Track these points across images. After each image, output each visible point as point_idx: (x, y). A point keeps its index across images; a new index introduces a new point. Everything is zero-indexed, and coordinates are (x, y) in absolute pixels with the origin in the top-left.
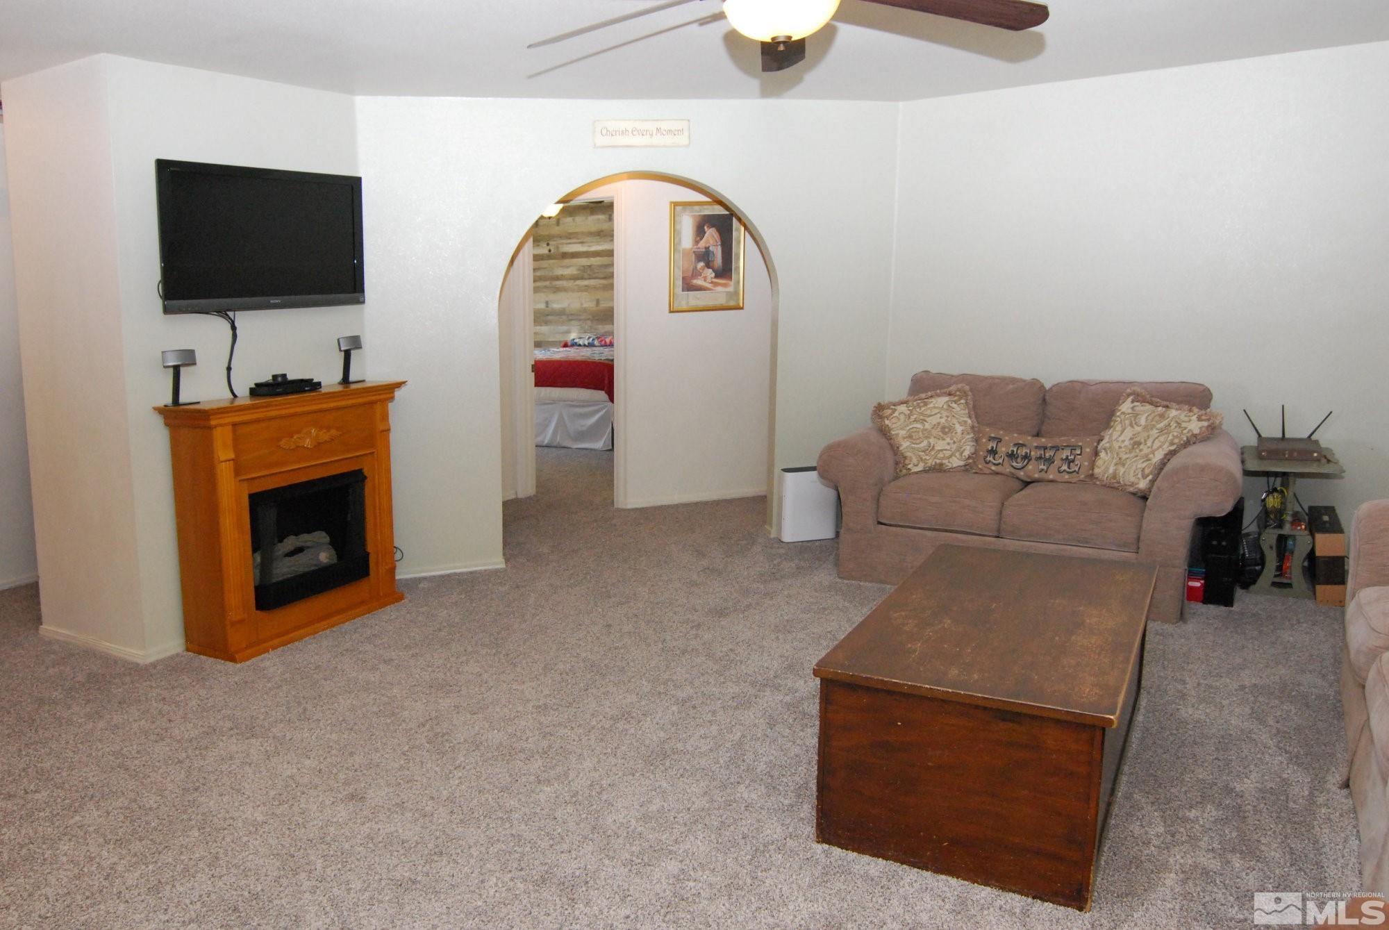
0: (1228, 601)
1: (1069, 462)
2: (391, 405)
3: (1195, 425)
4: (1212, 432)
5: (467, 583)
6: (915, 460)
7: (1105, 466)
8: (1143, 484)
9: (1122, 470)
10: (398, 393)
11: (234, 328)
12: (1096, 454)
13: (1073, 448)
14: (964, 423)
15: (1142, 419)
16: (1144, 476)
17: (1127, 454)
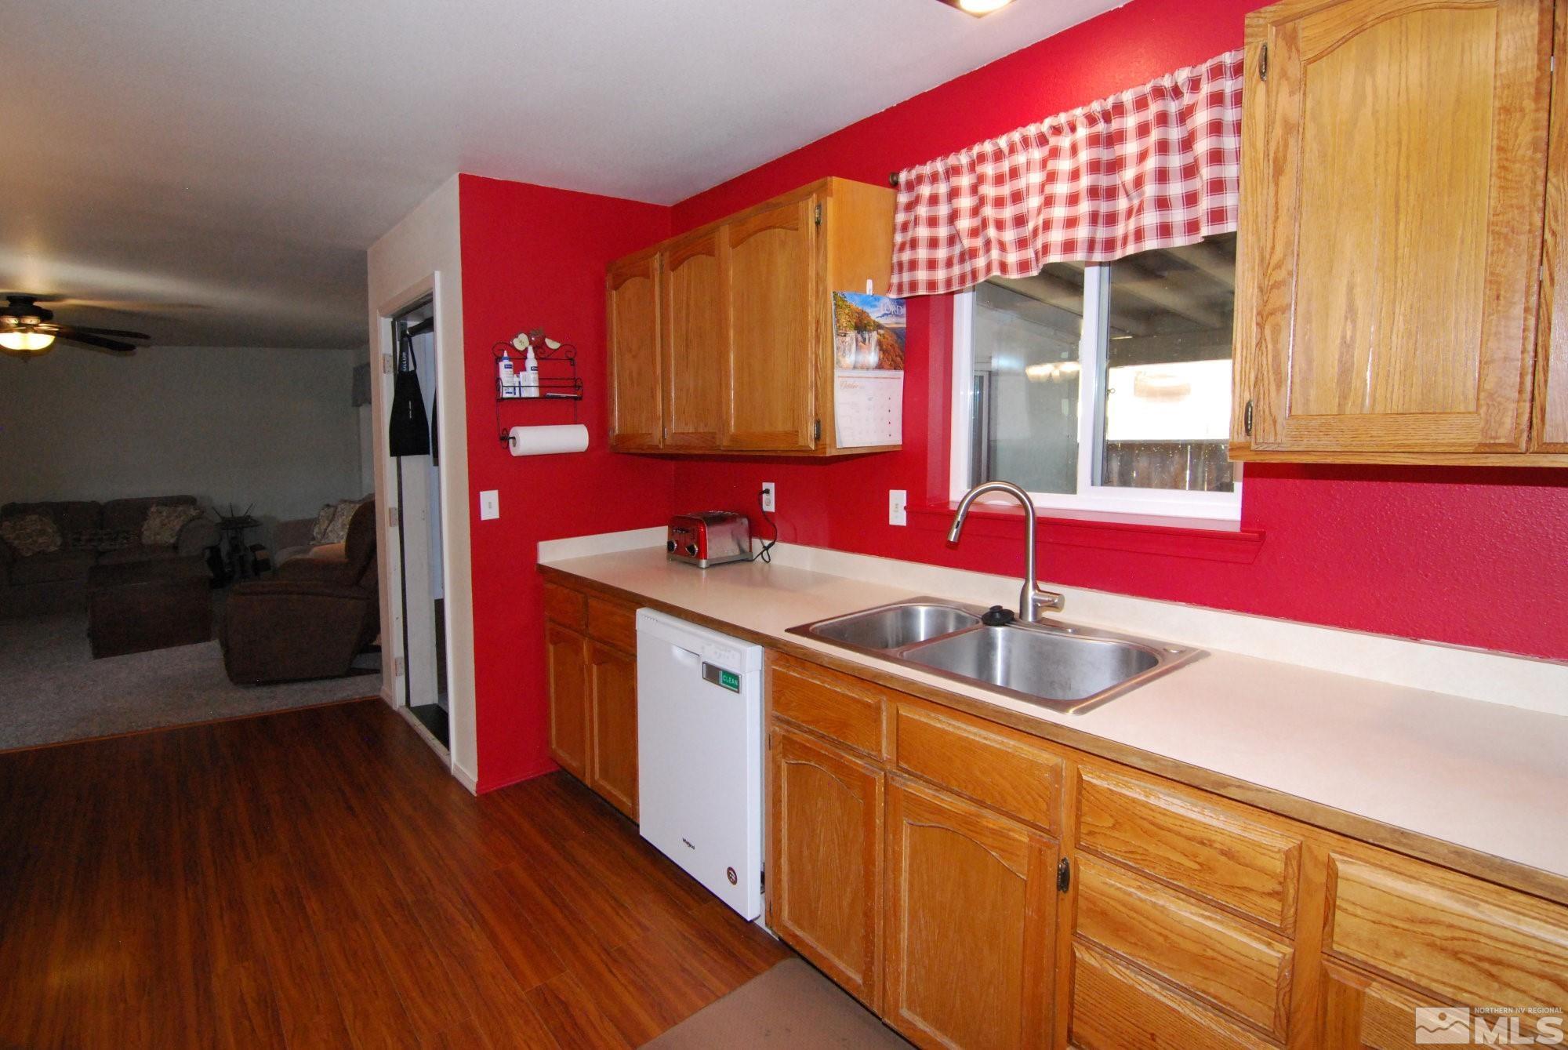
1: (126, 538)
3: (193, 513)
4: (202, 515)
6: (25, 550)
7: (148, 538)
8: (172, 541)
9: (158, 538)
12: (141, 534)
13: (127, 532)
14: (52, 528)
15: (164, 514)
16: (173, 537)
17: (159, 530)
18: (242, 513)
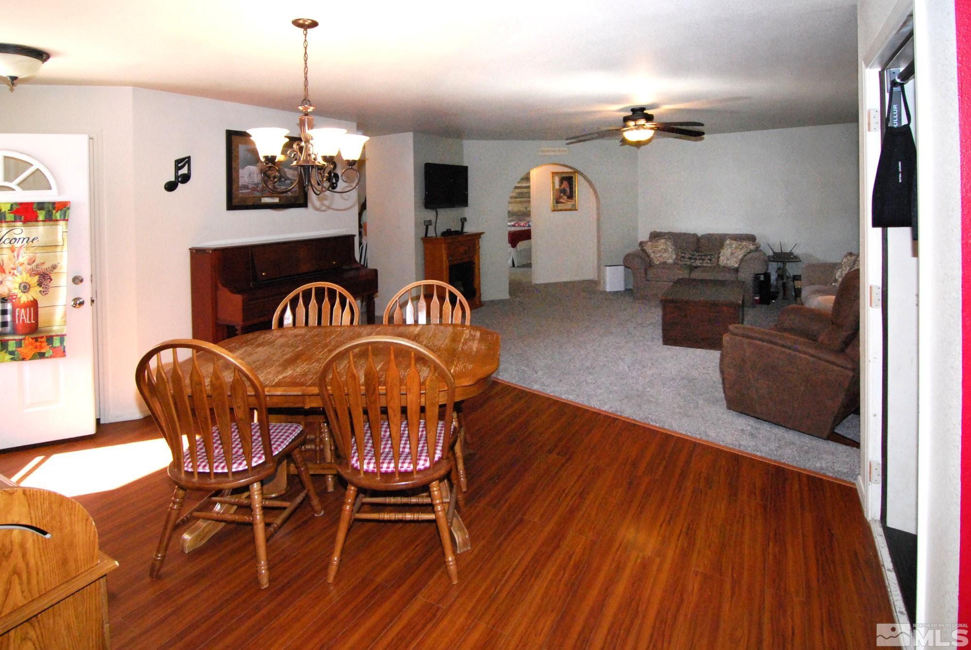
0: (768, 303)
1: (710, 260)
2: (480, 240)
3: (752, 247)
4: (757, 249)
5: (502, 302)
6: (656, 260)
7: (723, 261)
8: (736, 266)
9: (729, 262)
10: (482, 236)
11: (437, 214)
12: (719, 257)
13: (711, 255)
14: (672, 248)
15: (734, 246)
16: (737, 263)
17: (730, 257)
18: (788, 251)
